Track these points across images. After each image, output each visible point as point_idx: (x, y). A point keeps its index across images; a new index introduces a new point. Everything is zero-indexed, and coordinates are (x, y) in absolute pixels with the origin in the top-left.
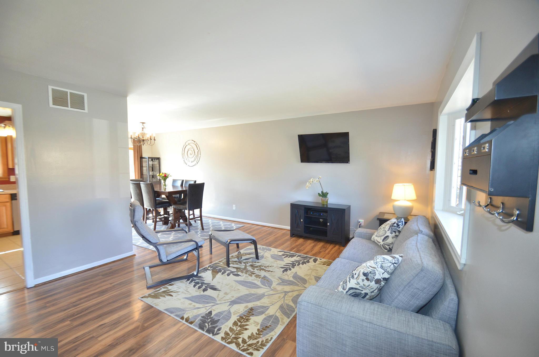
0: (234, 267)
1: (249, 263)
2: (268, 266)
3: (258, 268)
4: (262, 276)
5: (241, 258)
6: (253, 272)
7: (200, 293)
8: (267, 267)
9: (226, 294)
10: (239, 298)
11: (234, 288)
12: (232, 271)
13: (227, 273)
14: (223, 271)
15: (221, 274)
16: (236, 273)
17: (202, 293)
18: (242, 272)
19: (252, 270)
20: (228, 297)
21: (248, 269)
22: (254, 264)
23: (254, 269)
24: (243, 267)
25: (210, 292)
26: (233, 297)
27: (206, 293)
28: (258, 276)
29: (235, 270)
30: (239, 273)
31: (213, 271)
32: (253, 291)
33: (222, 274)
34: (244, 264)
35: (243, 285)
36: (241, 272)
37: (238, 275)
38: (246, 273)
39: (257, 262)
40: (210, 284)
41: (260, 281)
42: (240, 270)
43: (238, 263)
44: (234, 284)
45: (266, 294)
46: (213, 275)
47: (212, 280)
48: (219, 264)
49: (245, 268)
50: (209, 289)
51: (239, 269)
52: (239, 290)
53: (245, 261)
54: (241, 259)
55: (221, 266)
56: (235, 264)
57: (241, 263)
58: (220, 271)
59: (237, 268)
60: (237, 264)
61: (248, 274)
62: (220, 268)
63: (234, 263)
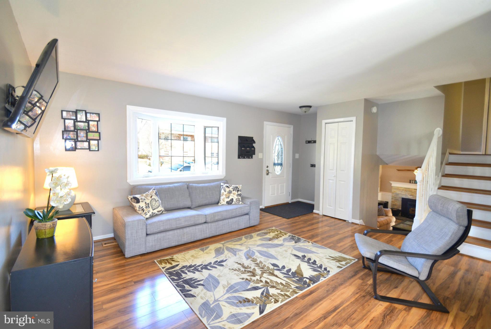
0: (276, 276)
1: (255, 280)
2: (235, 270)
3: (249, 270)
4: (250, 260)
5: (262, 294)
6: (257, 266)
7: (307, 255)
8: (237, 269)
9: (286, 251)
10: (277, 247)
11: (279, 254)
12: (278, 272)
13: (285, 270)
14: (290, 274)
15: (292, 269)
16: (275, 268)
17: (306, 255)
18: (268, 267)
19: (256, 268)
20: (285, 248)
21: (261, 271)
22: (249, 278)
23: (254, 269)
24: (265, 275)
25: (300, 254)
26: (281, 248)
27: (303, 254)
28: (254, 260)
29: (276, 273)
30: (271, 267)
31: (302, 275)
32: (265, 249)
33: (290, 270)
34: (262, 279)
35: (271, 255)
36: (270, 268)
37: (274, 265)
38: (265, 265)
39: (244, 280)
40: (301, 261)
41: (255, 255)
42: (270, 271)
43: (270, 284)
44: (279, 257)
45: (256, 246)
46: (301, 270)
47: (300, 265)
48: (297, 287)
49: (263, 273)
50: (301, 257)
51: (270, 273)
52: (275, 252)
53: (259, 285)
54: (264, 291)
55: (294, 281)
56: (275, 282)
57: (266, 282)
58: (294, 274)
59: (273, 274)
60: (271, 281)
61: (262, 265)
62: (294, 279)
63: (275, 285)
